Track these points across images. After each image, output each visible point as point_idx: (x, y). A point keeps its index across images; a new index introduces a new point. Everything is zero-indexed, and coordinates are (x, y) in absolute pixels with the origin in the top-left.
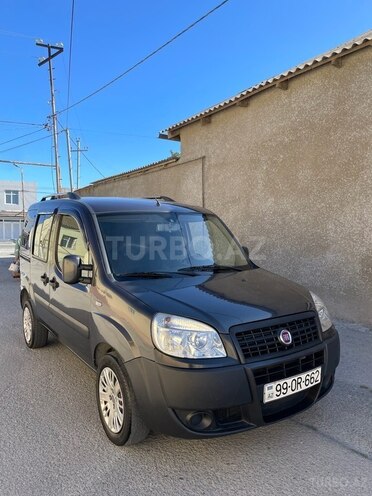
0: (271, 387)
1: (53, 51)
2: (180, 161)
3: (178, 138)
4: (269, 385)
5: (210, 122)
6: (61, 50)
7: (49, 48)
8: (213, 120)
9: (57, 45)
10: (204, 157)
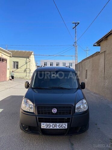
0: (44, 124)
1: (77, 24)
2: (100, 53)
3: (99, 45)
4: (43, 123)
5: (107, 39)
6: (79, 23)
7: (75, 23)
8: (108, 38)
9: (78, 22)
10: (105, 51)
